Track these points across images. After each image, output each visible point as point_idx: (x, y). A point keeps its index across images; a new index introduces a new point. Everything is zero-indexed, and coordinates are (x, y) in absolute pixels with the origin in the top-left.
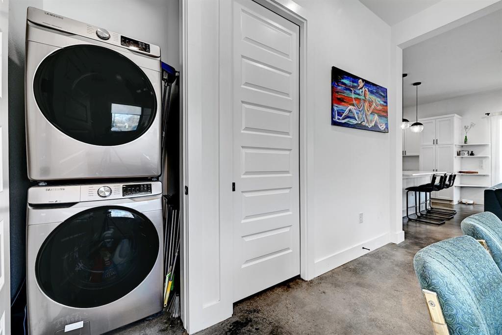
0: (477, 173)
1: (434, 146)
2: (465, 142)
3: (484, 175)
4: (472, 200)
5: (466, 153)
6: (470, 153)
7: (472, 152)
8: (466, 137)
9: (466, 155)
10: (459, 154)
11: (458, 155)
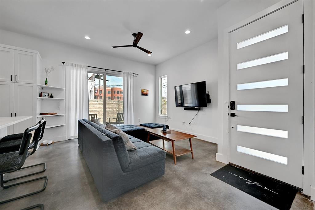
0: (56, 114)
1: (12, 84)
2: (46, 84)
3: (60, 115)
4: (51, 140)
5: (47, 95)
6: (50, 95)
7: (51, 94)
8: (46, 79)
9: (47, 97)
10: (40, 95)
11: (39, 97)
